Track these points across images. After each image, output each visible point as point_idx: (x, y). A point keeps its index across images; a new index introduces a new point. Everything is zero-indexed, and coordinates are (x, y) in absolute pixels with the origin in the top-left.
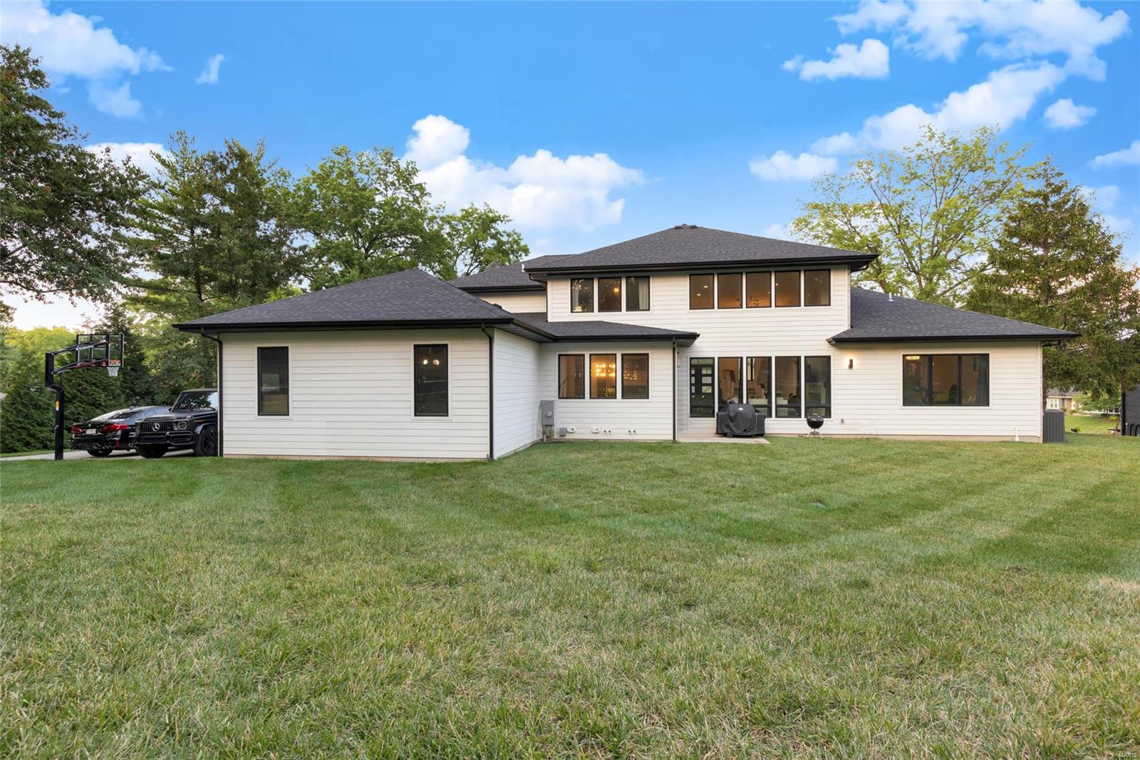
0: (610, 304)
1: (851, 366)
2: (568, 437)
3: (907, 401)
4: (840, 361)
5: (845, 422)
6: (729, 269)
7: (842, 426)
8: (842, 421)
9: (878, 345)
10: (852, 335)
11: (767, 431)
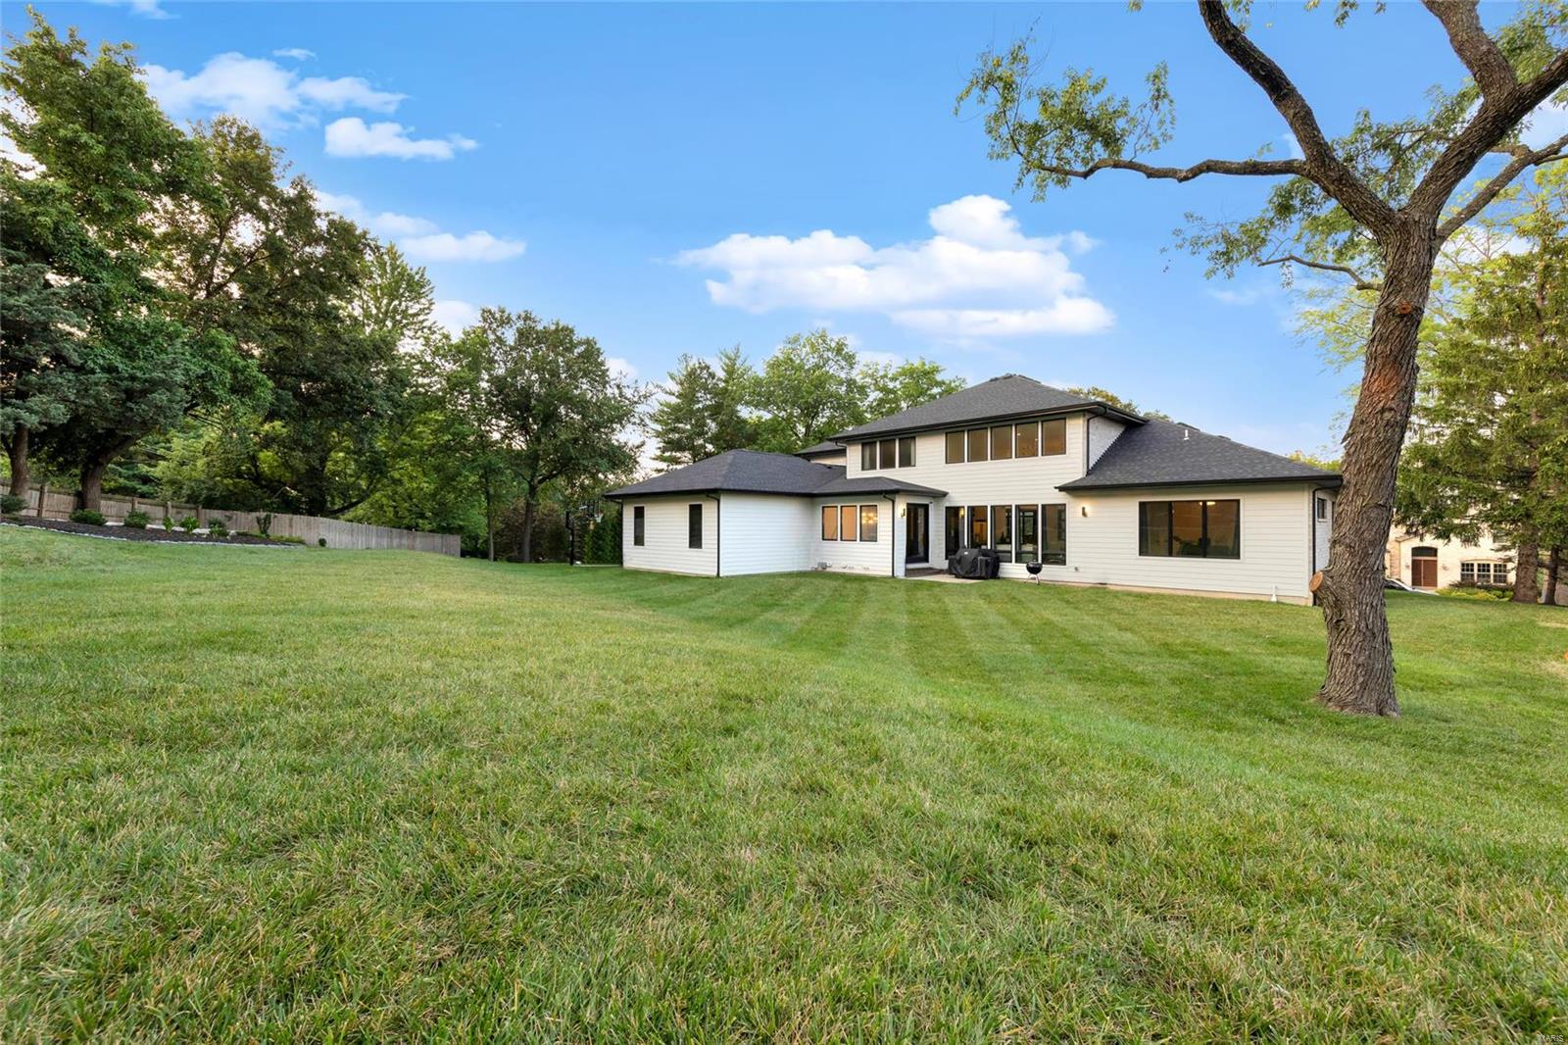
0: (887, 463)
1: (1084, 514)
2: (828, 569)
3: (1143, 551)
4: (1075, 508)
5: (1081, 570)
6: (976, 426)
7: (1077, 574)
8: (1076, 569)
9: (1114, 492)
10: (1085, 483)
11: (1001, 575)
